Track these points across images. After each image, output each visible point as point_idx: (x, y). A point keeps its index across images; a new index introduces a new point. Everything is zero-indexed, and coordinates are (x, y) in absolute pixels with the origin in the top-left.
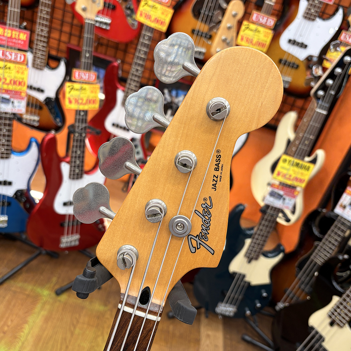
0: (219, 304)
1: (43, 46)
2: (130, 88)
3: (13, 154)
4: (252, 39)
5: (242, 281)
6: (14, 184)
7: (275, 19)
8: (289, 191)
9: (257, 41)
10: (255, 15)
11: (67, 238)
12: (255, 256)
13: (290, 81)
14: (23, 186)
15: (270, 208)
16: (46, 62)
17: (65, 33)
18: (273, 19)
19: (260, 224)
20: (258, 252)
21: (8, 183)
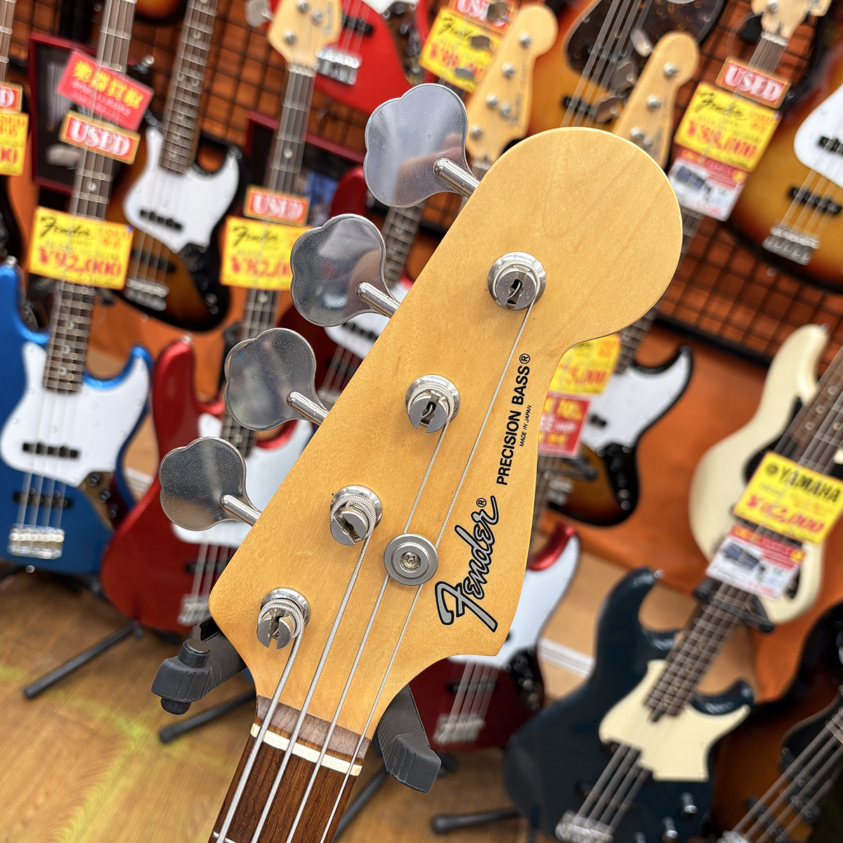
0: (568, 816)
1: (188, 118)
2: (393, 234)
3: (88, 383)
4: (719, 134)
5: (631, 766)
6: (83, 456)
7: (786, 83)
8: (778, 551)
9: (733, 137)
10: (732, 70)
11: (199, 601)
12: (671, 707)
13: (814, 247)
14: (106, 463)
15: (722, 588)
16: (193, 157)
19: (692, 626)
20: (681, 698)
21: (69, 453)
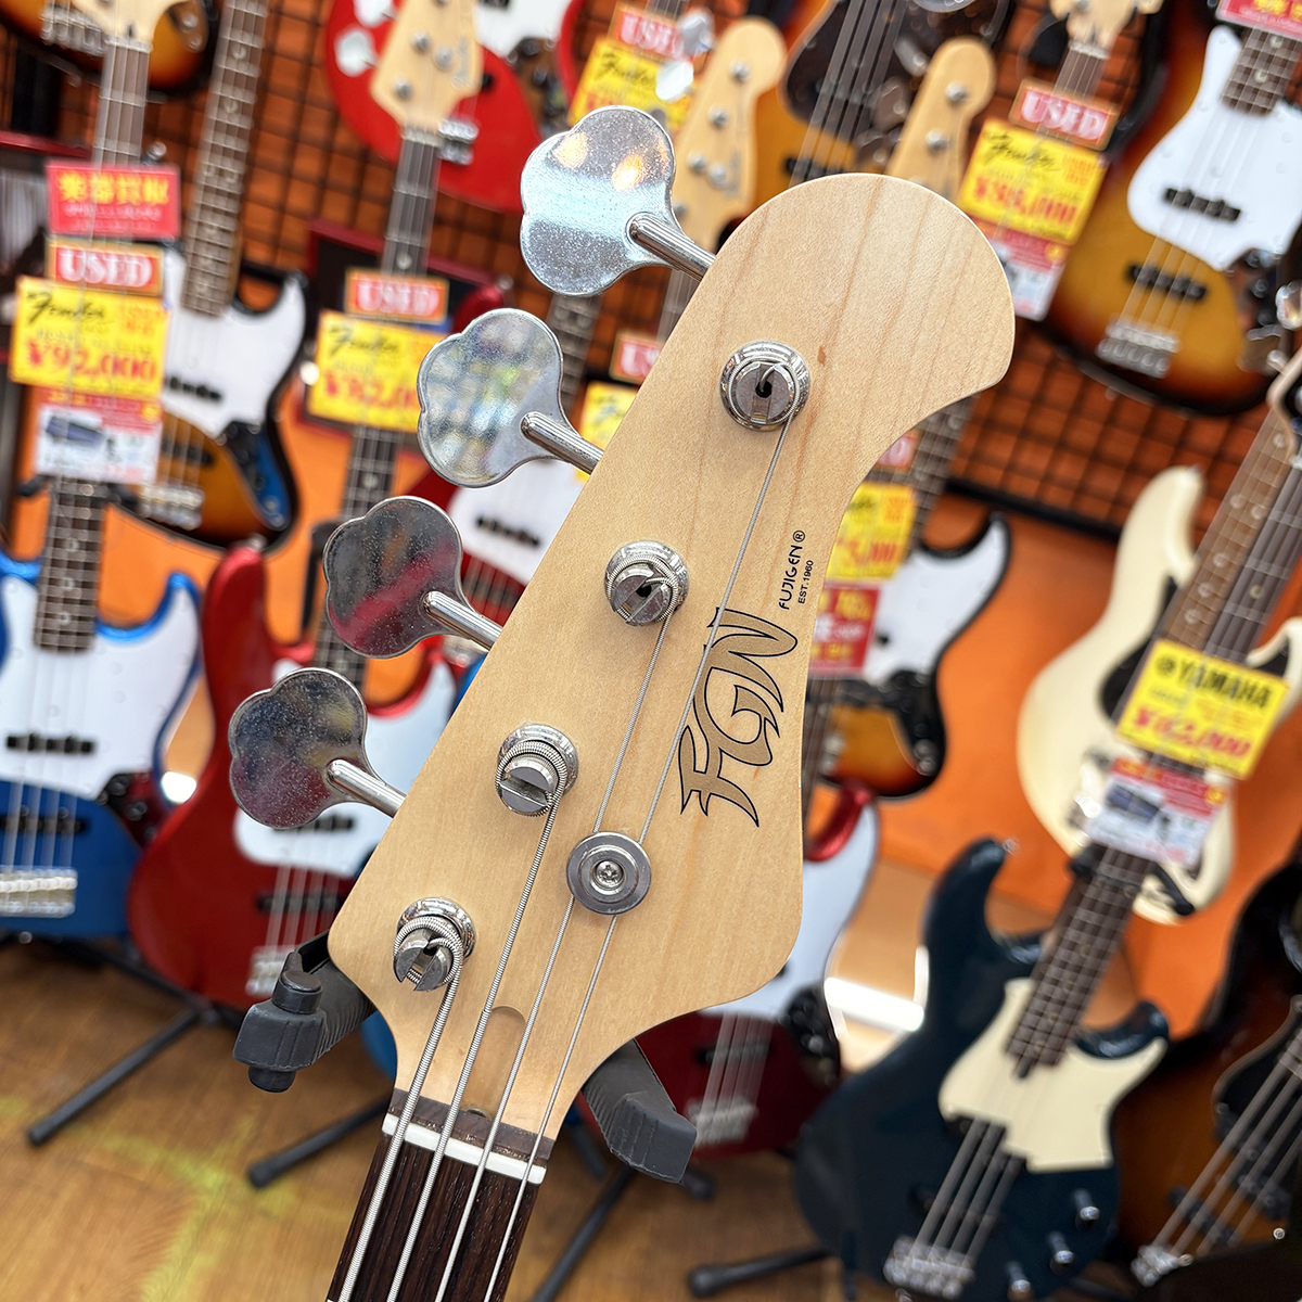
0: (901, 1245)
1: (223, 231)
3: (105, 634)
4: (1021, 192)
5: (992, 1153)
6: (101, 750)
8: (1185, 788)
9: (1042, 196)
10: (1032, 99)
12: (1046, 1052)
13: (1173, 351)
14: (135, 759)
15: (1108, 857)
16: (232, 289)
17: (305, 180)
18: (1105, 112)
19: (1065, 918)
20: (1060, 1036)
21: (79, 747)
